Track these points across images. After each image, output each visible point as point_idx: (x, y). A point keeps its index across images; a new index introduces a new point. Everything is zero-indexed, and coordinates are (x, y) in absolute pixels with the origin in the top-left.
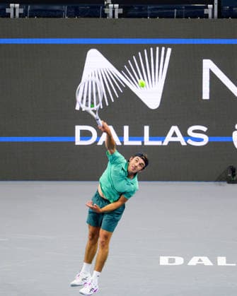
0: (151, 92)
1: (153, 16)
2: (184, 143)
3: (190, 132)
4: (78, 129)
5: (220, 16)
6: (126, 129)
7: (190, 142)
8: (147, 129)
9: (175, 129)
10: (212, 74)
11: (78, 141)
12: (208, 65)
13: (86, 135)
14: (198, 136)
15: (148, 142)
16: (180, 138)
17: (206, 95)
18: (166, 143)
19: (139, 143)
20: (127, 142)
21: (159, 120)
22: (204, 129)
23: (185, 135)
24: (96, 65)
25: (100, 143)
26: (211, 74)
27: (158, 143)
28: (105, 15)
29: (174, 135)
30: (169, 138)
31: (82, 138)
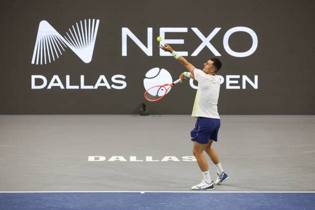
2: (109, 87)
3: (113, 79)
4: (33, 77)
6: (68, 77)
7: (113, 86)
8: (82, 77)
9: (102, 77)
10: (128, 38)
11: (34, 87)
12: (126, 32)
14: (119, 82)
15: (83, 87)
16: (106, 84)
17: (124, 53)
18: (96, 87)
19: (77, 87)
20: (68, 87)
21: (91, 71)
22: (124, 77)
23: (111, 83)
25: (49, 87)
27: (91, 87)
29: (102, 81)
30: (98, 84)
31: (36, 84)
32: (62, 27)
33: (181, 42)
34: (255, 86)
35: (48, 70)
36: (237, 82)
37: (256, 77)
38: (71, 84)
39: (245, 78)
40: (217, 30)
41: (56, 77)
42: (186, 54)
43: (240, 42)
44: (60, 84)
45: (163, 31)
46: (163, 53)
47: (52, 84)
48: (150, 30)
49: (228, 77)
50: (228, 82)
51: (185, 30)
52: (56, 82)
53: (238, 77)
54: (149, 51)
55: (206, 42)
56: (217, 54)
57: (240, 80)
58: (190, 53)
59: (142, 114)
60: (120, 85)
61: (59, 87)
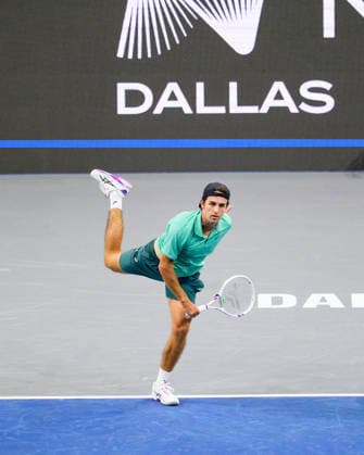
2: (293, 109)
3: (304, 91)
4: (122, 88)
6: (200, 87)
7: (304, 107)
8: (233, 86)
9: (279, 86)
11: (122, 109)
13: (134, 98)
14: (318, 97)
15: (235, 108)
16: (288, 102)
17: (329, 31)
18: (265, 109)
19: (221, 110)
20: (202, 109)
21: (254, 73)
22: (328, 86)
23: (298, 99)
25: (158, 110)
27: (253, 110)
29: (278, 96)
30: (270, 102)
31: (128, 104)
35: (154, 71)
38: (207, 103)
41: (173, 87)
44: (182, 102)
47: (164, 103)
52: (173, 97)
60: (322, 104)
61: (180, 109)
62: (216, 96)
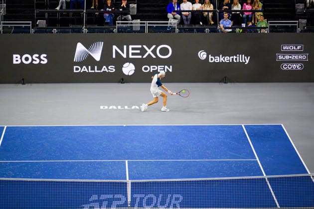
0: (97, 56)
1: (98, 32)
2: (107, 71)
3: (109, 68)
4: (75, 67)
5: (118, 32)
6: (90, 67)
7: (109, 71)
8: (96, 67)
9: (104, 67)
11: (75, 71)
12: (115, 47)
13: (77, 69)
14: (112, 69)
15: (96, 71)
16: (106, 70)
17: (114, 56)
18: (102, 71)
19: (93, 71)
20: (90, 71)
21: (100, 64)
22: (114, 67)
23: (108, 69)
24: (80, 48)
25: (82, 71)
26: (116, 50)
27: (100, 71)
28: (83, 32)
29: (104, 69)
30: (103, 70)
31: (76, 70)
32: (87, 46)
33: (139, 51)
34: (171, 70)
35: (81, 64)
36: (163, 69)
37: (171, 67)
38: (91, 70)
39: (166, 67)
40: (154, 46)
41: (84, 67)
42: (140, 57)
43: (164, 51)
44: (86, 70)
45: (131, 47)
46: (131, 56)
47: (83, 70)
48: (125, 47)
49: (159, 67)
50: (159, 69)
51: (140, 46)
52: (84, 69)
53: (163, 66)
54: (124, 56)
55: (149, 52)
56: (154, 57)
57: (164, 68)
58: (142, 57)
59: (122, 83)
60: (112, 70)
61: (86, 71)
62: (93, 69)
